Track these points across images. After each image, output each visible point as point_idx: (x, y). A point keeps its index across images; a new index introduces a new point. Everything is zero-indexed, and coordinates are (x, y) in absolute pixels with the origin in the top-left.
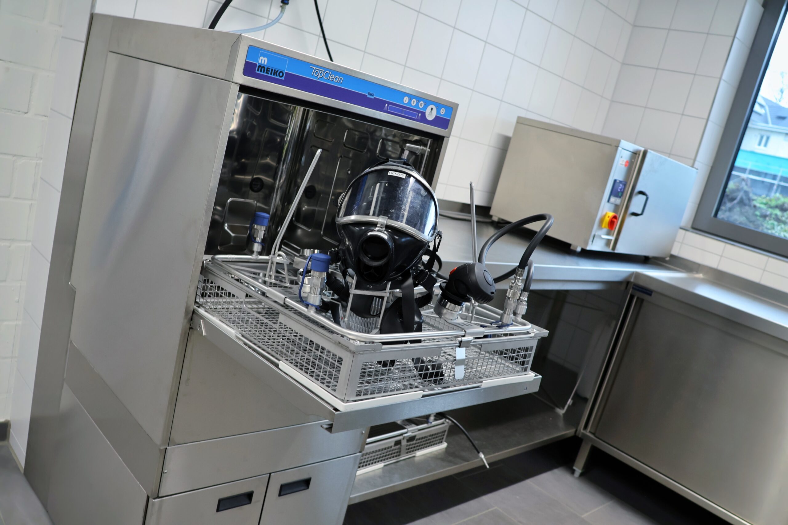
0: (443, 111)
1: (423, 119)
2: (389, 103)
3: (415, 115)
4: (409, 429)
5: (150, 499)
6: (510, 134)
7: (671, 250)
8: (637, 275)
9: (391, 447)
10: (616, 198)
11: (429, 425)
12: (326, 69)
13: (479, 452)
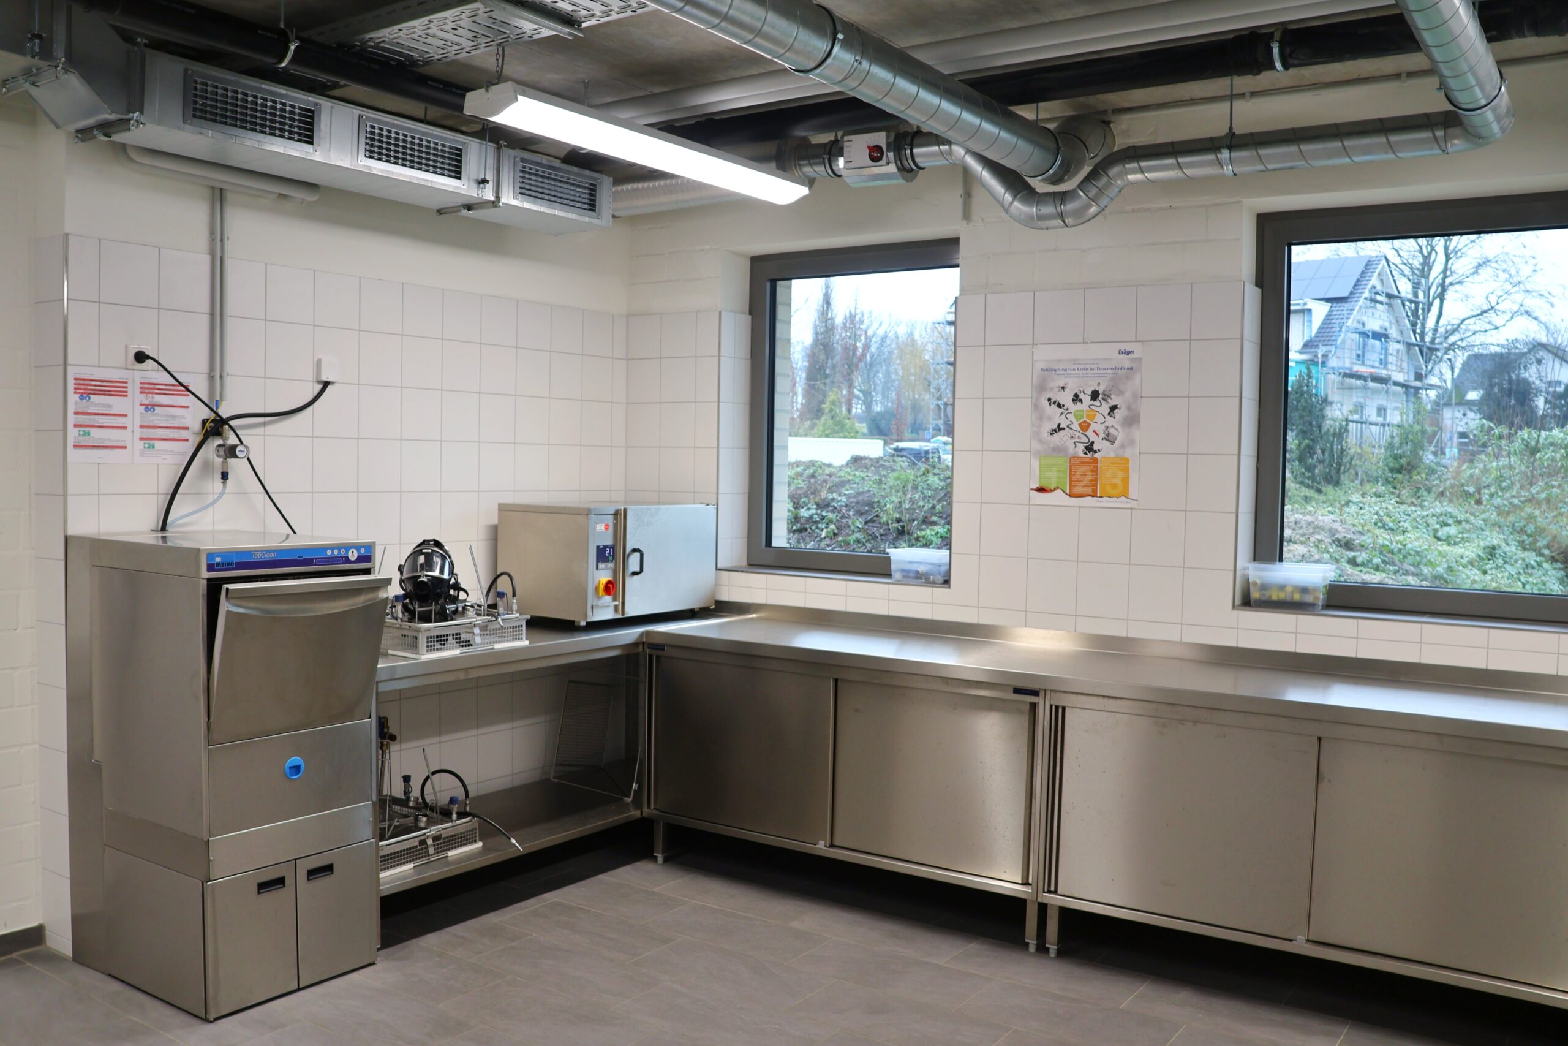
0: (363, 551)
1: (347, 560)
2: (316, 559)
3: (340, 561)
4: (432, 828)
5: (205, 884)
6: (495, 522)
7: (714, 597)
8: (647, 632)
9: (417, 847)
10: (606, 564)
11: (454, 824)
12: (262, 551)
13: (510, 839)
